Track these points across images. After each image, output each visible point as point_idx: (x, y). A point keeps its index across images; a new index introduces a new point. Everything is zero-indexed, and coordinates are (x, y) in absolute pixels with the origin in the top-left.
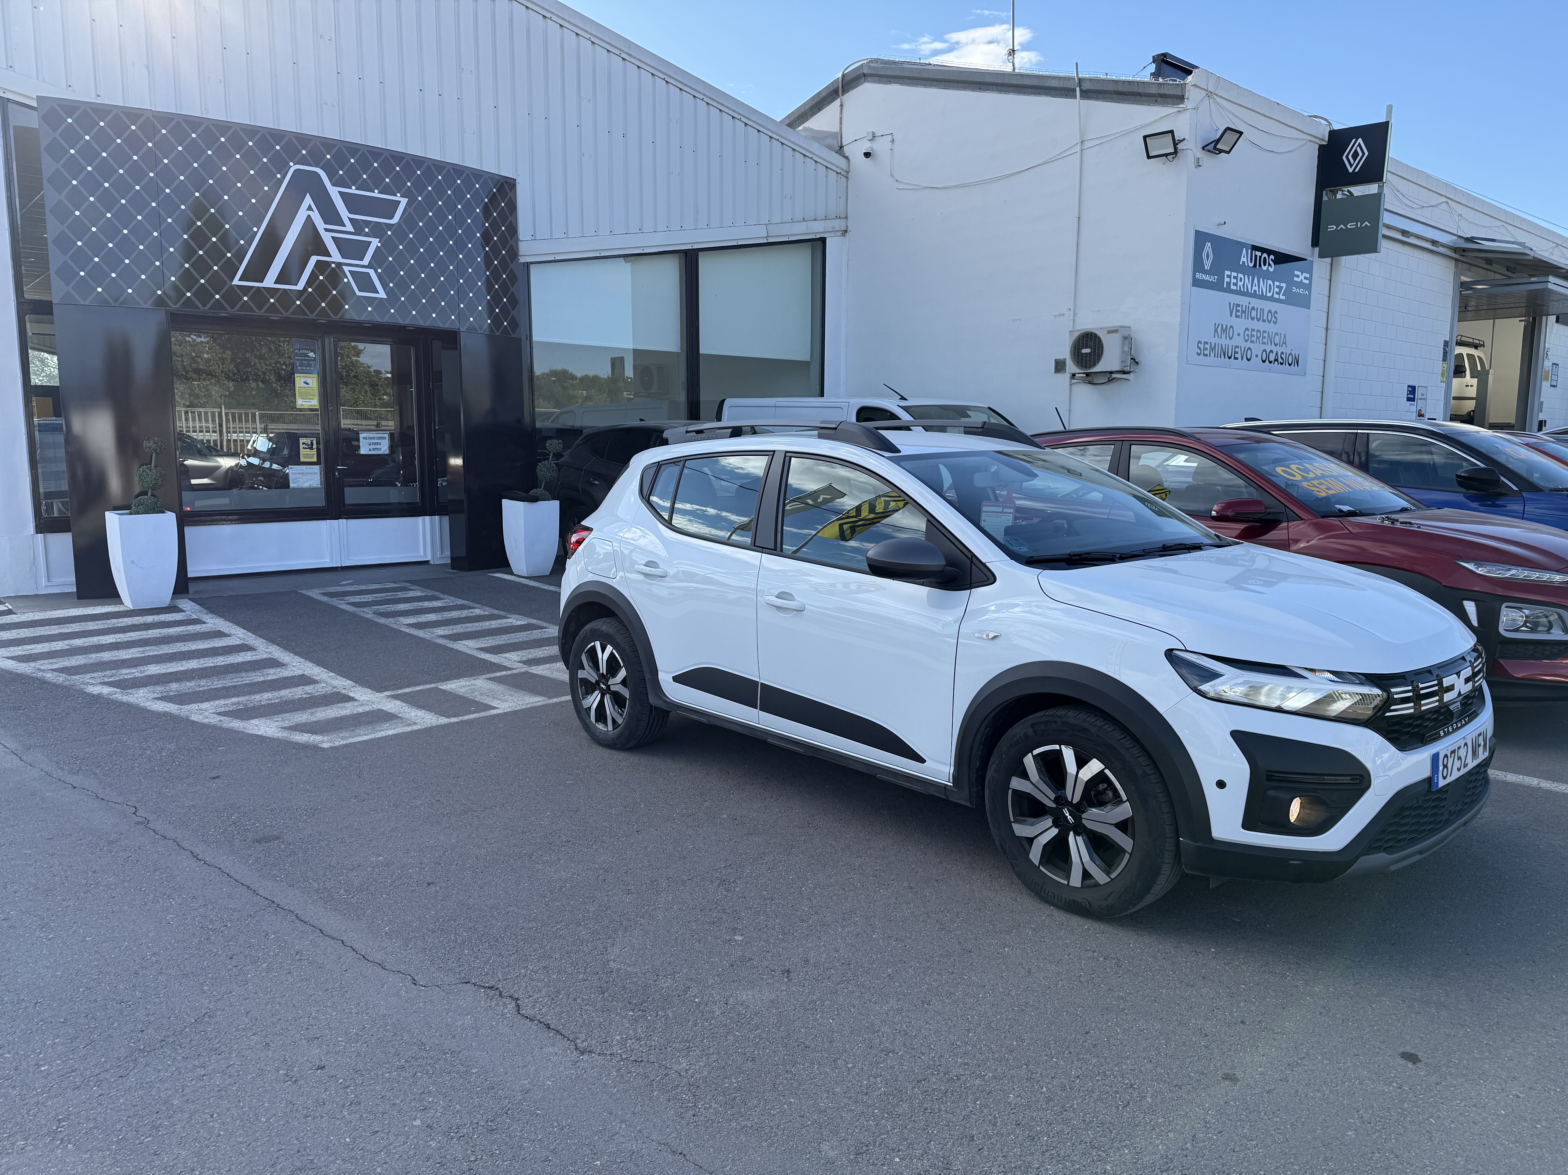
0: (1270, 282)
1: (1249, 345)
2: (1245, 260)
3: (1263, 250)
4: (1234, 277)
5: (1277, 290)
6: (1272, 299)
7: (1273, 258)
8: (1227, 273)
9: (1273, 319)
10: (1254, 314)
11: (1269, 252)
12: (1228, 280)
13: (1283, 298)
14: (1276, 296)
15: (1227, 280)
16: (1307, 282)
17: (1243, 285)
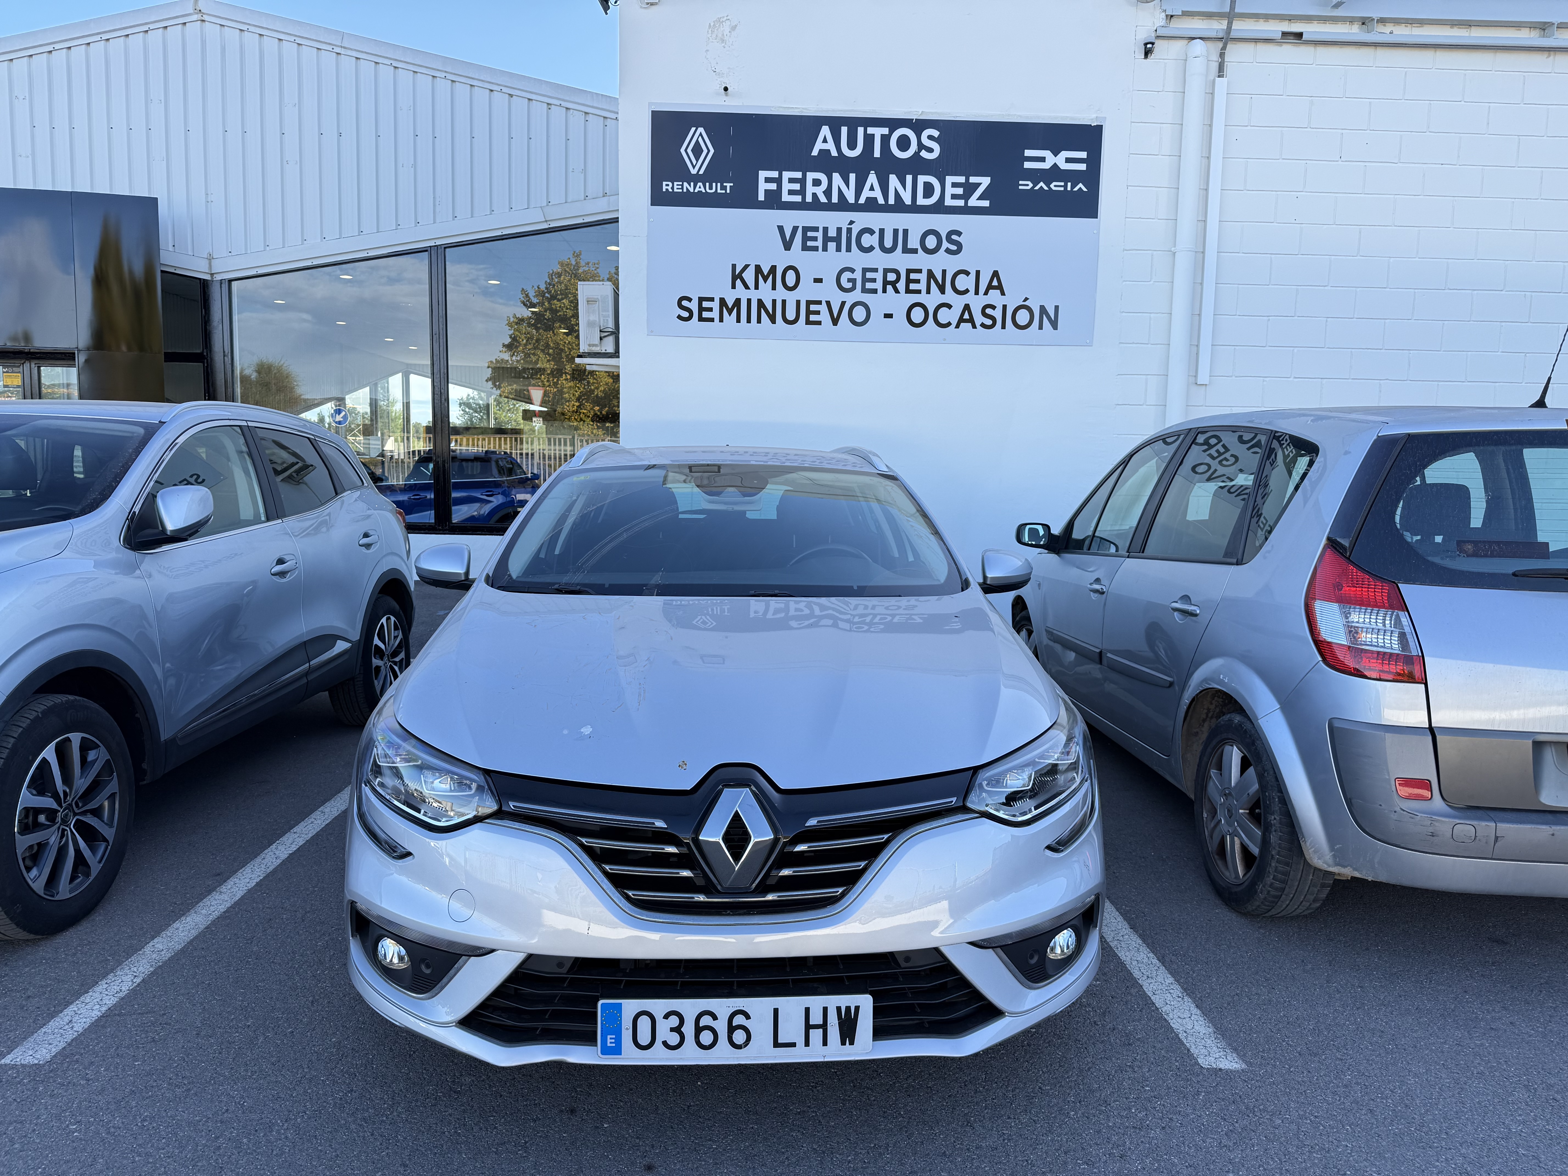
0: (922, 179)
1: (857, 295)
2: (831, 146)
3: (893, 124)
4: (791, 180)
5: (960, 191)
6: (939, 208)
7: (936, 133)
8: (763, 174)
9: (945, 245)
10: (867, 240)
11: (918, 126)
12: (773, 186)
13: (986, 203)
14: (948, 202)
15: (763, 187)
16: (1083, 167)
17: (828, 193)
